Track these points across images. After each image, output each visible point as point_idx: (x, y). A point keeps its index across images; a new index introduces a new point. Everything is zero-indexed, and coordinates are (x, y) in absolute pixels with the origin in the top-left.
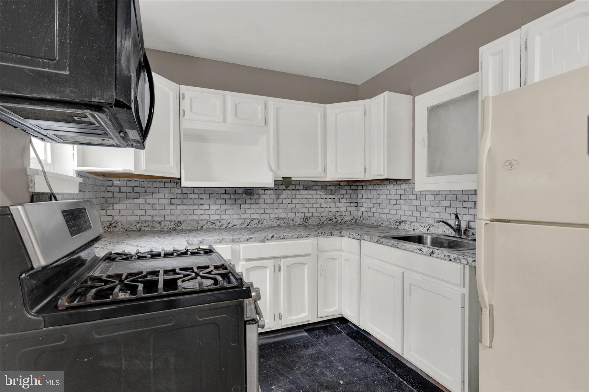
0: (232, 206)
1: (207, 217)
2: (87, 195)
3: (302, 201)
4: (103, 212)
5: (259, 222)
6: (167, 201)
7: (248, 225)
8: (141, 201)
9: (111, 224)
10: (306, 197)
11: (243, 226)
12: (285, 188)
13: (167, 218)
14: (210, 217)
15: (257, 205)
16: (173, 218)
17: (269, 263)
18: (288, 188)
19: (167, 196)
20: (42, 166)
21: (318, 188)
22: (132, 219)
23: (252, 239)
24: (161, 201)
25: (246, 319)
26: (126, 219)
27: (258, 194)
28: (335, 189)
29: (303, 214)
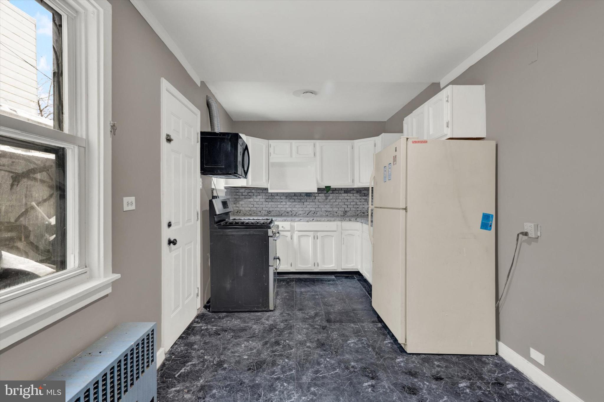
0: (299, 203)
1: (285, 209)
2: (228, 197)
3: (343, 200)
4: (235, 205)
5: (314, 213)
6: (263, 200)
7: (308, 214)
8: (251, 200)
9: (238, 211)
10: (346, 198)
11: (305, 215)
12: (326, 193)
13: (264, 209)
14: (286, 209)
15: (314, 203)
16: (267, 209)
17: (311, 234)
18: (328, 193)
19: (264, 197)
20: (215, 187)
21: (355, 192)
22: (247, 209)
23: (302, 220)
24: (261, 200)
25: (269, 235)
26: (245, 209)
27: (314, 196)
28: (367, 192)
29: (344, 209)
